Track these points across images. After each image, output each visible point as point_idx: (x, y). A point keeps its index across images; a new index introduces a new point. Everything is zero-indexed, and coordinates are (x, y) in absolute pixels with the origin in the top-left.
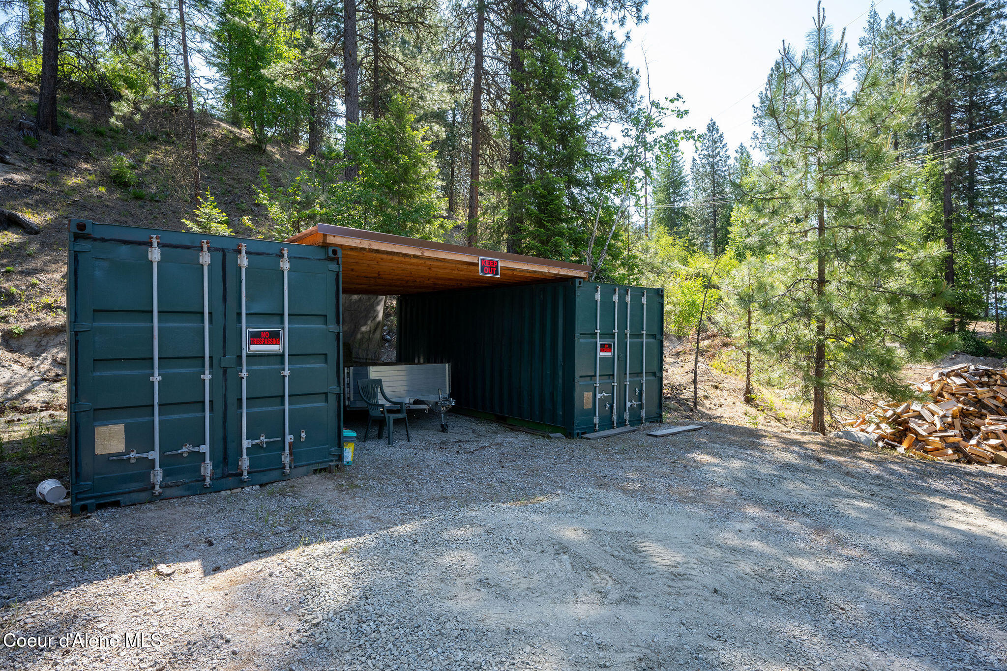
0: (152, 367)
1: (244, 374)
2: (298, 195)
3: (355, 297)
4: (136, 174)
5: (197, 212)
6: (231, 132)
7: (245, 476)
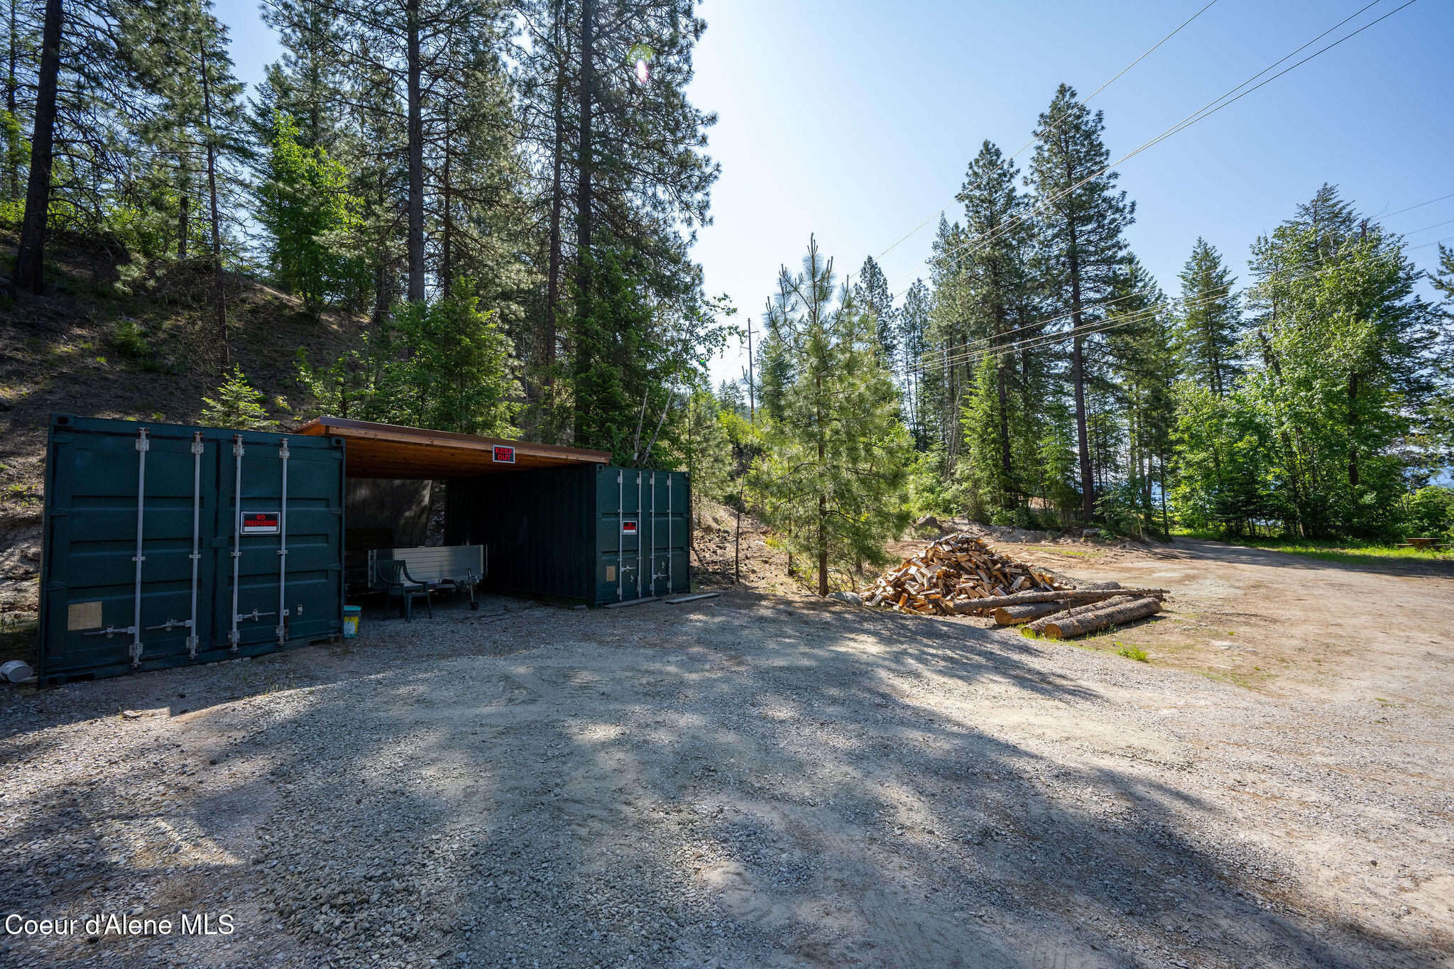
0: (135, 548)
1: (237, 553)
2: (341, 376)
3: (397, 482)
4: (149, 342)
5: (222, 390)
6: (276, 298)
7: (235, 648)
